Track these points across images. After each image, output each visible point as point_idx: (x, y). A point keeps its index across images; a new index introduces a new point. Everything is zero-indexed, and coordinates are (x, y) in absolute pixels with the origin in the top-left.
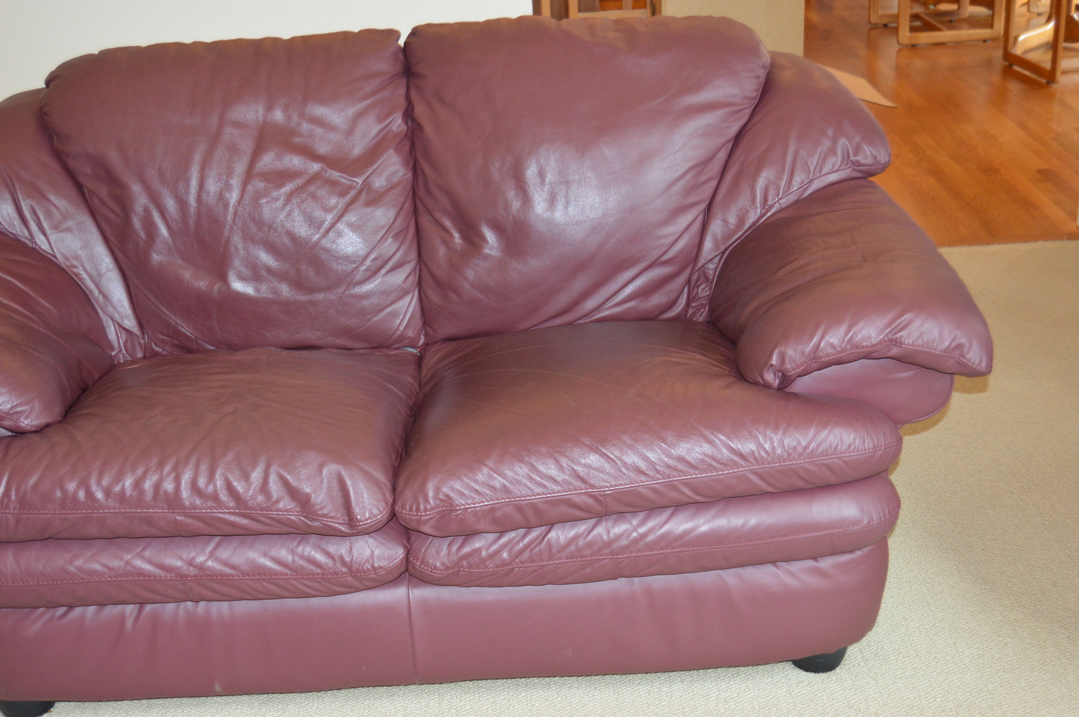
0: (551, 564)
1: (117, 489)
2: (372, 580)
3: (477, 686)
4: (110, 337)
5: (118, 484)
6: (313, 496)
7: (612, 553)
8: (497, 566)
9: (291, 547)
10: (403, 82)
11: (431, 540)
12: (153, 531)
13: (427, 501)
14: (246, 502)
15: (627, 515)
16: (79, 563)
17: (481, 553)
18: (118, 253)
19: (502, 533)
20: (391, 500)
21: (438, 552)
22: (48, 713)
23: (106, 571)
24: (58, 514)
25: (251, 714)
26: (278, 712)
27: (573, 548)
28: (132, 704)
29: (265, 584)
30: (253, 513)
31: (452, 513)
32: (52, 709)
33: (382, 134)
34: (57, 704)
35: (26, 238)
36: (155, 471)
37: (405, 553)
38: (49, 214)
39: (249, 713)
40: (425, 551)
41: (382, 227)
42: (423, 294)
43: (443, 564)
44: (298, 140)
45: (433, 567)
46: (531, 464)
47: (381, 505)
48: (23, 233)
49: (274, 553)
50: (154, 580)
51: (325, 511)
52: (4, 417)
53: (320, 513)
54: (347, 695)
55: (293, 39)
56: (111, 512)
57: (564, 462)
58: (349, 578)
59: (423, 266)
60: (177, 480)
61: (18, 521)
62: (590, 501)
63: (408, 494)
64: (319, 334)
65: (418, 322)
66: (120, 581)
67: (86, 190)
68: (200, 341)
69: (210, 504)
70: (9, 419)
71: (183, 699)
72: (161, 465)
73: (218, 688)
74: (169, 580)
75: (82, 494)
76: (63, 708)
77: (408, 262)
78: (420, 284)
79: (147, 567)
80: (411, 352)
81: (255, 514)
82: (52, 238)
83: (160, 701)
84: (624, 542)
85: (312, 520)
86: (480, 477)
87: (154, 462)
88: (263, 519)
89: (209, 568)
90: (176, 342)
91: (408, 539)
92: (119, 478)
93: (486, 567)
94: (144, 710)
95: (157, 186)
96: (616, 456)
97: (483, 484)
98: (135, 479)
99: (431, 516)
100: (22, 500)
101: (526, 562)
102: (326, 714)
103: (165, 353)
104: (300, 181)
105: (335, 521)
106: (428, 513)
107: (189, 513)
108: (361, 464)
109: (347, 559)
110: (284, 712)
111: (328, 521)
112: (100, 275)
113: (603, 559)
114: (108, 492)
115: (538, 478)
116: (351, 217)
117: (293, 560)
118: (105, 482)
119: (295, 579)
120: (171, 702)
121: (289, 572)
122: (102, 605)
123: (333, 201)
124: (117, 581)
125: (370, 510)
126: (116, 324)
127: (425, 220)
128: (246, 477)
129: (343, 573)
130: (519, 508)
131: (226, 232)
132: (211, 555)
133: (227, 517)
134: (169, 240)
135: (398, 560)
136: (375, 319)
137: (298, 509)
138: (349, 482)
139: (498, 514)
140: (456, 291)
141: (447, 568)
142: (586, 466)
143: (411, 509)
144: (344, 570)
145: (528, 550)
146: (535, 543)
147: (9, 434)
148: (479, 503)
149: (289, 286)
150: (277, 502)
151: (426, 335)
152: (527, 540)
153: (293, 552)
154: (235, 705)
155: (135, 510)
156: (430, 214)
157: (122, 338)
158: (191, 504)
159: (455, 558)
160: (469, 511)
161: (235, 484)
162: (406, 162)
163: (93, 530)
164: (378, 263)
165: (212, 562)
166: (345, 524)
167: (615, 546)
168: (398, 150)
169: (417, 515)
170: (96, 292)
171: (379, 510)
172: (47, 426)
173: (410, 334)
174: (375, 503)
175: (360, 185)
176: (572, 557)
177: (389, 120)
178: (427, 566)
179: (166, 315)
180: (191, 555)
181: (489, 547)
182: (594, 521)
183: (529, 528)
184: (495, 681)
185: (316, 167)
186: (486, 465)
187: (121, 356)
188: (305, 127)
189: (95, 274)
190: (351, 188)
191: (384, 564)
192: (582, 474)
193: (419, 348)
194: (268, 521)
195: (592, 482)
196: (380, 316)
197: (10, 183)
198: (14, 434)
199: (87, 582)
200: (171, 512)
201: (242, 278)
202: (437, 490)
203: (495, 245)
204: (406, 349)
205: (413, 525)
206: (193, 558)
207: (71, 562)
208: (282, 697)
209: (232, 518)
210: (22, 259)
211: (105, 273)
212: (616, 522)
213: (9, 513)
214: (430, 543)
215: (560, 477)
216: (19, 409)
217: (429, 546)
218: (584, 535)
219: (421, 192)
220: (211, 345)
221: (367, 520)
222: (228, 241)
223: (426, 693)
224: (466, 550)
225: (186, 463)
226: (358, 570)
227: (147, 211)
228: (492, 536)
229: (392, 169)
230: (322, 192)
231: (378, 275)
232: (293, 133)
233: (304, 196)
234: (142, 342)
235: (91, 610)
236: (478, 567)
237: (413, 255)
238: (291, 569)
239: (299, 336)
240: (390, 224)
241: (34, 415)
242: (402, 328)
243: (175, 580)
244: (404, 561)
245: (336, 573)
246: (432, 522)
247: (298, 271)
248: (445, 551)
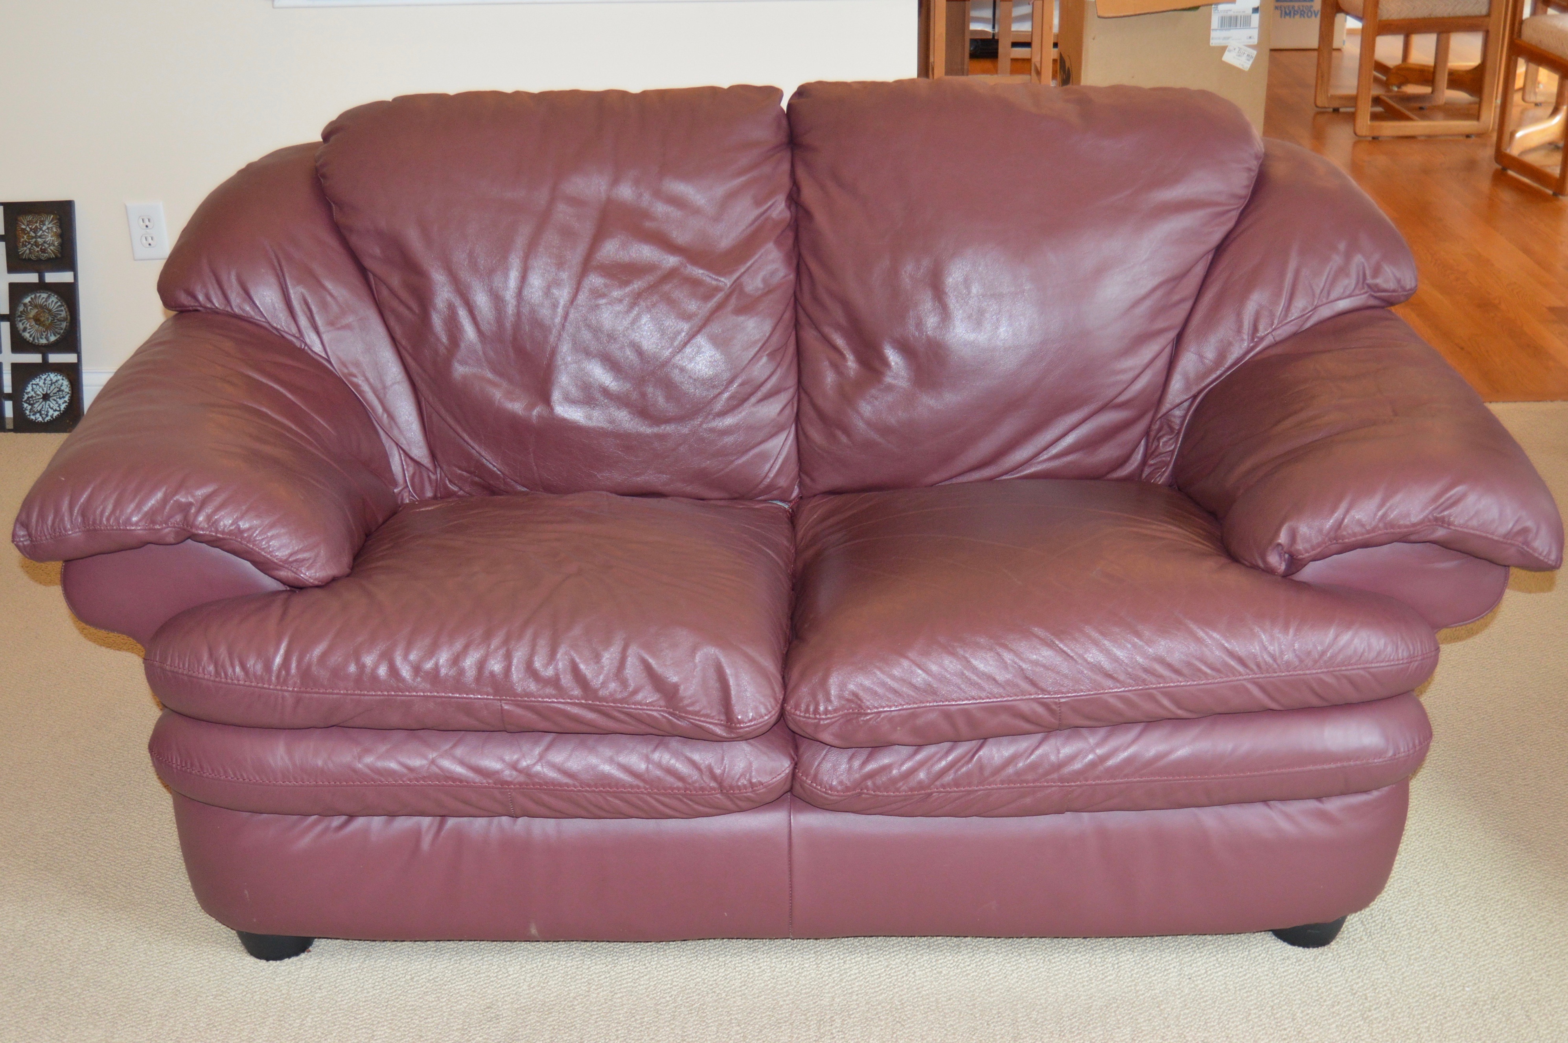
0: (981, 790)
1: (429, 665)
2: (748, 799)
3: (864, 944)
4: (393, 468)
5: (430, 658)
6: (682, 687)
7: (1062, 780)
8: (912, 789)
9: (645, 751)
10: (788, 155)
11: (828, 752)
12: (473, 723)
13: (828, 700)
14: (596, 691)
15: (1084, 731)
16: (369, 759)
17: (891, 772)
18: (409, 359)
19: (920, 747)
20: (781, 697)
21: (835, 768)
22: (306, 953)
23: (405, 771)
24: (351, 694)
25: (571, 967)
26: (607, 966)
27: (1010, 770)
28: (414, 947)
29: (609, 798)
30: (603, 706)
31: (861, 717)
32: (310, 948)
33: (759, 221)
34: (316, 942)
35: (294, 336)
36: (480, 644)
37: (791, 767)
38: (324, 306)
39: (569, 965)
40: (819, 765)
41: (755, 343)
42: (800, 432)
43: (841, 783)
44: (648, 224)
45: (828, 787)
46: (966, 659)
47: (770, 702)
48: (290, 329)
49: (623, 759)
50: (465, 786)
51: (696, 708)
52: (281, 566)
53: (690, 709)
54: (695, 948)
55: (645, 94)
56: (420, 696)
57: (1008, 657)
58: (718, 796)
59: (803, 396)
60: (508, 657)
61: (298, 701)
62: (1040, 710)
63: (804, 690)
64: (664, 477)
65: (793, 468)
66: (422, 785)
67: (371, 277)
68: (509, 480)
69: (549, 690)
70: (286, 568)
71: (482, 943)
72: (488, 636)
73: (534, 931)
74: (485, 787)
75: (382, 671)
76: (326, 948)
77: (785, 389)
78: (798, 419)
79: (459, 769)
80: (780, 507)
81: (606, 706)
82: (325, 337)
83: (452, 944)
84: (1077, 766)
85: (679, 718)
86: (896, 672)
87: (478, 633)
88: (616, 714)
89: (537, 774)
90: (477, 479)
91: (796, 748)
92: (432, 651)
93: (898, 790)
94: (431, 955)
95: (465, 275)
96: (1077, 653)
97: (903, 680)
98: (453, 654)
99: (833, 720)
100: (305, 674)
101: (949, 785)
102: (670, 971)
103: (461, 493)
104: (650, 278)
105: (708, 720)
106: (829, 716)
107: (521, 701)
108: (746, 648)
109: (718, 771)
110: (615, 967)
111: (699, 721)
112: (385, 388)
113: (1048, 786)
114: (417, 670)
115: (974, 678)
116: (715, 328)
117: (647, 768)
118: (413, 657)
119: (649, 794)
120: (466, 947)
121: (641, 784)
122: (392, 815)
123: (692, 306)
124: (418, 785)
125: (756, 708)
126: (401, 452)
127: (810, 336)
128: (597, 658)
129: (712, 789)
130: (947, 715)
131: (552, 339)
132: (541, 757)
133: (569, 708)
134: (479, 347)
135: (783, 775)
136: (740, 461)
137: (662, 703)
138: (728, 671)
139: (920, 721)
140: (846, 431)
141: (847, 789)
142: (1036, 663)
143: (807, 711)
144: (713, 784)
145: (952, 771)
146: (963, 762)
147: (281, 587)
148: (897, 706)
149: (630, 413)
150: (635, 692)
151: (801, 485)
152: (950, 758)
153: (648, 759)
154: (550, 953)
155: (450, 695)
156: (817, 329)
157: (408, 471)
158: (524, 690)
159: (857, 776)
160: (882, 715)
161: (582, 666)
162: (788, 259)
163: (395, 718)
164: (748, 389)
165: (542, 766)
166: (721, 725)
167: (1066, 770)
168: (778, 243)
169: (816, 718)
170: (380, 410)
171: (766, 708)
172: (334, 579)
173: (783, 482)
174: (762, 700)
175: (728, 286)
176: (1010, 781)
177: (769, 204)
178: (821, 785)
179: (468, 443)
180: (515, 757)
181: (902, 764)
182: (1039, 736)
183: (956, 741)
184: (888, 939)
185: (671, 261)
186: (907, 658)
187: (406, 495)
188: (660, 208)
189: (379, 386)
190: (717, 289)
191: (765, 779)
192: (1029, 674)
193: (790, 502)
194: (622, 717)
195: (1042, 684)
196: (744, 459)
197: (276, 264)
198: (288, 589)
199: (379, 785)
200: (498, 700)
201: (569, 400)
202: (842, 686)
203: (903, 373)
204: (774, 502)
205: (810, 730)
206: (518, 761)
207: (360, 758)
208: (610, 947)
209: (575, 710)
210: (290, 362)
211: (391, 386)
212: (1068, 738)
213: (288, 691)
214: (825, 755)
215: (1002, 676)
216: (300, 556)
217: (823, 759)
218: (1026, 754)
219: (806, 299)
220: (524, 486)
221: (751, 721)
222: (553, 353)
223: (799, 950)
224: (872, 766)
225: (520, 637)
226: (732, 787)
227: (452, 308)
228: (905, 751)
229: (771, 267)
230: (680, 294)
231: (746, 405)
232: (646, 215)
233: (655, 298)
234: (433, 477)
235: (377, 822)
236: (886, 789)
237: (792, 381)
238: (644, 781)
239: (639, 479)
240: (765, 338)
241: (318, 565)
242: (772, 475)
243: (493, 788)
244: (790, 777)
245: (702, 789)
246: (835, 728)
247: (643, 395)
248: (844, 766)
